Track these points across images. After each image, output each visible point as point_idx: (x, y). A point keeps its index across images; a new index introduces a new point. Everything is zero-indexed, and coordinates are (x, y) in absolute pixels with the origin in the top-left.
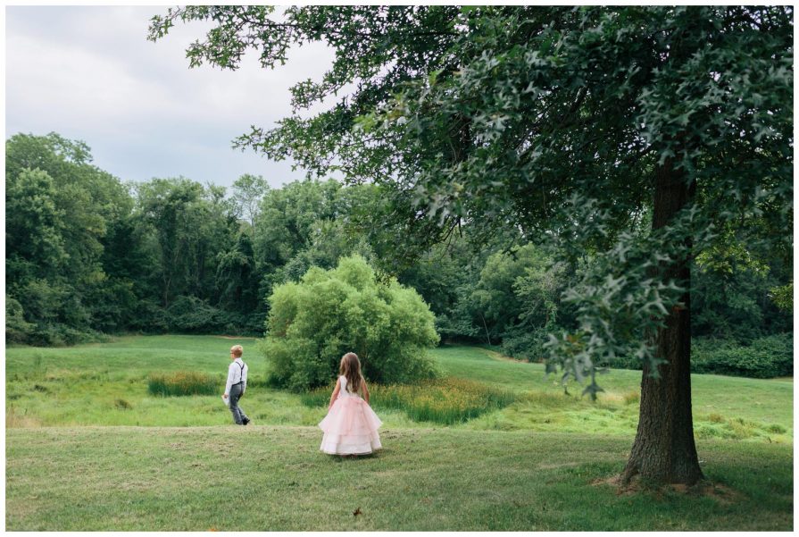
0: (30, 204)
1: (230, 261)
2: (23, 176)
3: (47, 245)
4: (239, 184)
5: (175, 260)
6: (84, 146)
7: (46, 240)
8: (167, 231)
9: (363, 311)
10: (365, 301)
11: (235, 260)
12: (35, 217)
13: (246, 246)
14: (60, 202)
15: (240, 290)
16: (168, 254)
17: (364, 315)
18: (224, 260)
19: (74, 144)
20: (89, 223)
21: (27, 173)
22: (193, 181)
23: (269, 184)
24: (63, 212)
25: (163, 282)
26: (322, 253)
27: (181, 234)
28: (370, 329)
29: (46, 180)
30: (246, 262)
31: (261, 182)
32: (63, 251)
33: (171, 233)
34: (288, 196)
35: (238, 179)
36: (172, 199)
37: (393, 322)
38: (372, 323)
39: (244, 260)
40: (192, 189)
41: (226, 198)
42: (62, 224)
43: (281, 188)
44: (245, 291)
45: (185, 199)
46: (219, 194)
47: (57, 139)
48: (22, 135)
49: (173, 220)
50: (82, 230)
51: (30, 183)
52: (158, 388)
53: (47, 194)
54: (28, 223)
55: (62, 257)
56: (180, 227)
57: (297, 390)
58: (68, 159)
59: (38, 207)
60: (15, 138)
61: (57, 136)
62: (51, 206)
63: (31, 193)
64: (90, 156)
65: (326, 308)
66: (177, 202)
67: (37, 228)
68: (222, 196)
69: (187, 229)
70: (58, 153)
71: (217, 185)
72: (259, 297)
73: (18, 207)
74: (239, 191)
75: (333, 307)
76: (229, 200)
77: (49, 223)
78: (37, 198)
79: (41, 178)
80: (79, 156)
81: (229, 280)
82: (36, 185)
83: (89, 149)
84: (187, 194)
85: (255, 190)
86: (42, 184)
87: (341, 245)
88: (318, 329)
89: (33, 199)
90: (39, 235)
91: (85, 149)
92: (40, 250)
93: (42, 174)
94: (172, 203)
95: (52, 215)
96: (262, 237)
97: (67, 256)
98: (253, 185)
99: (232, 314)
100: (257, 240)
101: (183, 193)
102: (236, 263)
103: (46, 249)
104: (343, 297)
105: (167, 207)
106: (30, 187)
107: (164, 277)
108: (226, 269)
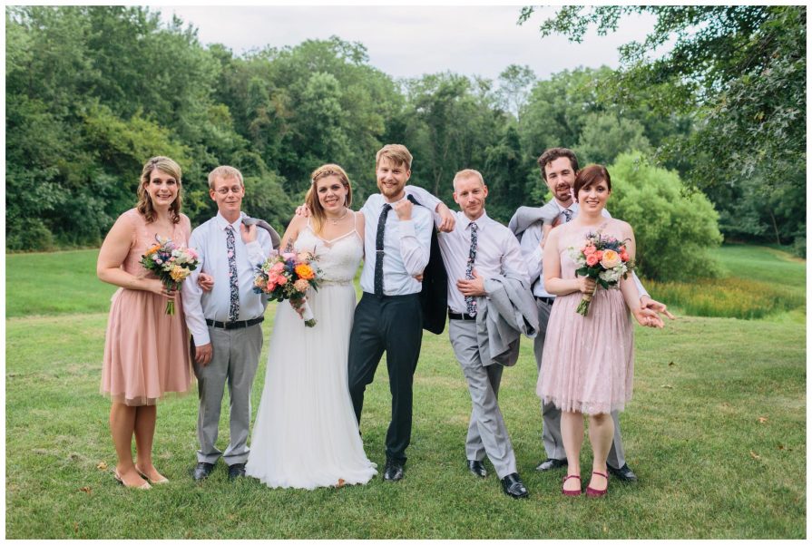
0: (321, 108)
1: (498, 156)
2: (313, 80)
3: (336, 144)
4: (505, 75)
5: (445, 155)
6: (361, 46)
7: (335, 140)
8: (437, 126)
9: (641, 210)
10: (644, 200)
11: (503, 154)
12: (325, 119)
13: (513, 140)
14: (345, 104)
15: (507, 184)
16: (439, 150)
17: (643, 213)
18: (492, 154)
19: (353, 45)
20: (370, 122)
21: (316, 78)
22: (460, 75)
23: (535, 73)
24: (348, 113)
25: (433, 177)
26: (596, 149)
27: (450, 130)
28: (649, 228)
29: (333, 84)
30: (514, 156)
31: (527, 72)
32: (348, 150)
33: (440, 128)
34: (557, 87)
35: (504, 70)
36: (441, 94)
37: (673, 221)
38: (651, 221)
39: (511, 154)
40: (460, 84)
41: (493, 90)
42: (347, 125)
43: (549, 78)
44: (512, 186)
45: (453, 94)
46: (485, 86)
47: (336, 41)
48: (310, 41)
49: (441, 116)
50: (364, 129)
51: (320, 87)
53: (334, 96)
54: (320, 126)
55: (348, 155)
56: (449, 122)
58: (348, 61)
59: (328, 110)
60: (304, 44)
61: (337, 39)
62: (338, 107)
63: (321, 96)
64: (367, 56)
66: (446, 98)
67: (327, 129)
68: (488, 89)
69: (455, 125)
70: (339, 55)
71: (484, 78)
72: (527, 191)
73: (311, 110)
74: (506, 82)
76: (496, 92)
77: (336, 124)
78: (327, 102)
79: (329, 82)
80: (357, 57)
81: (497, 175)
82: (325, 89)
83: (366, 50)
84: (454, 89)
85: (521, 81)
86: (330, 87)
87: (616, 139)
89: (323, 102)
90: (328, 135)
91: (362, 50)
92: (330, 150)
93: (329, 78)
94: (441, 99)
95: (339, 116)
96: (530, 131)
97: (353, 154)
98: (520, 76)
99: (500, 208)
100: (524, 135)
101: (452, 89)
102: (504, 157)
103: (335, 148)
104: (621, 195)
105: (437, 103)
106: (320, 91)
107: (435, 172)
108: (494, 164)
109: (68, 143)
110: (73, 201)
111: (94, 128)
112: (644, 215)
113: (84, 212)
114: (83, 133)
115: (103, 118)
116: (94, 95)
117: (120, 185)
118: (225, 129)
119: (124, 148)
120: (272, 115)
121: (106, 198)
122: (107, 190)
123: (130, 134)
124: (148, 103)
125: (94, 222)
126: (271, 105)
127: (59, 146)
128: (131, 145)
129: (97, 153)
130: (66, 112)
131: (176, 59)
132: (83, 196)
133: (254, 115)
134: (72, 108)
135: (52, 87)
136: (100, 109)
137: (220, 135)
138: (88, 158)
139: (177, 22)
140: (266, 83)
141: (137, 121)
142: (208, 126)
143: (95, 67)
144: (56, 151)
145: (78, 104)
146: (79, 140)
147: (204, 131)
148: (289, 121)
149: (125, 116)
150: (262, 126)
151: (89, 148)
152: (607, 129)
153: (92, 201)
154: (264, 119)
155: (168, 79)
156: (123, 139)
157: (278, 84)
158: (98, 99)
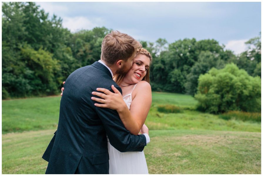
1: (158, 67)
4: (158, 42)
11: (160, 67)
13: (163, 62)
15: (161, 77)
18: (156, 67)
28: (244, 91)
30: (164, 67)
31: (165, 41)
34: (178, 45)
35: (157, 40)
38: (245, 89)
43: (175, 42)
44: (163, 77)
46: (151, 44)
52: (162, 110)
57: (214, 113)
65: (224, 83)
68: (153, 45)
72: (168, 79)
73: (97, 50)
75: (227, 83)
76: (155, 47)
81: (158, 74)
88: (221, 90)
96: (169, 59)
98: (162, 42)
99: (159, 85)
100: (167, 60)
104: (231, 79)
108: (157, 70)
109: (15, 58)
110: (17, 80)
111: (25, 53)
112: (242, 86)
113: (21, 84)
114: (21, 54)
115: (28, 49)
116: (25, 41)
117: (34, 74)
118: (70, 56)
119: (36, 60)
120: (85, 52)
121: (29, 79)
122: (30, 76)
123: (39, 56)
124: (45, 44)
125: (24, 88)
126: (84, 49)
127: (12, 59)
128: (39, 59)
129: (26, 62)
130: (15, 46)
131: (54, 30)
132: (21, 78)
133: (78, 51)
134: (17, 45)
135: (9, 37)
136: (27, 46)
137: (69, 57)
138: (22, 64)
139: (55, 17)
140: (82, 41)
141: (41, 51)
142: (65, 54)
143: (26, 30)
144: (11, 61)
145: (19, 44)
146: (19, 57)
147: (63, 56)
148: (90, 54)
149: (36, 49)
150: (81, 55)
151: (23, 60)
152: (208, 57)
153: (24, 80)
154: (82, 53)
155: (52, 36)
156: (36, 57)
157: (86, 41)
158: (26, 42)
